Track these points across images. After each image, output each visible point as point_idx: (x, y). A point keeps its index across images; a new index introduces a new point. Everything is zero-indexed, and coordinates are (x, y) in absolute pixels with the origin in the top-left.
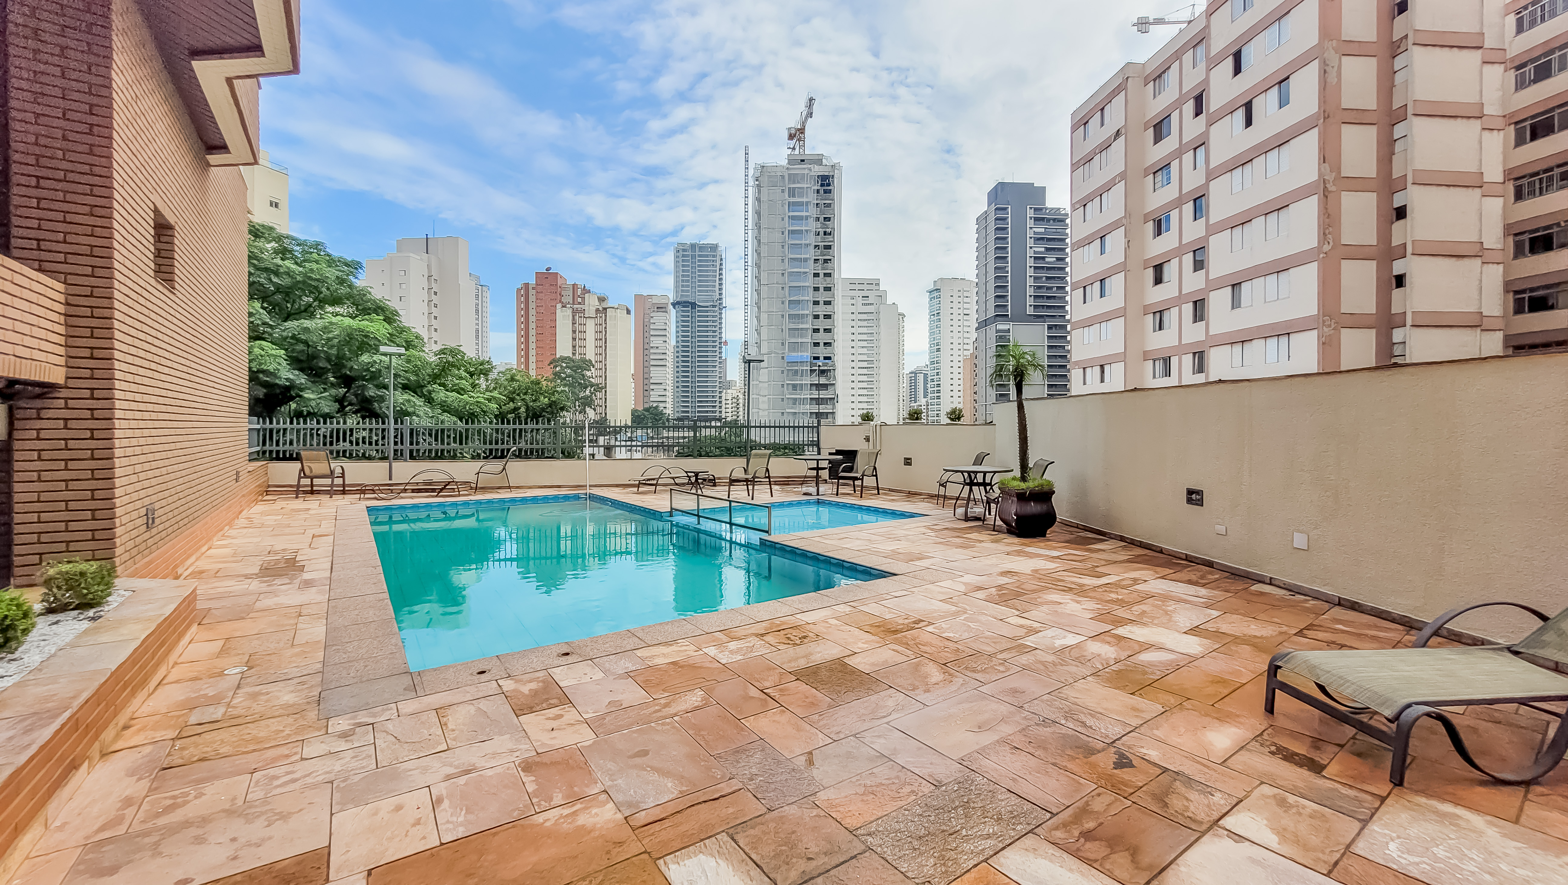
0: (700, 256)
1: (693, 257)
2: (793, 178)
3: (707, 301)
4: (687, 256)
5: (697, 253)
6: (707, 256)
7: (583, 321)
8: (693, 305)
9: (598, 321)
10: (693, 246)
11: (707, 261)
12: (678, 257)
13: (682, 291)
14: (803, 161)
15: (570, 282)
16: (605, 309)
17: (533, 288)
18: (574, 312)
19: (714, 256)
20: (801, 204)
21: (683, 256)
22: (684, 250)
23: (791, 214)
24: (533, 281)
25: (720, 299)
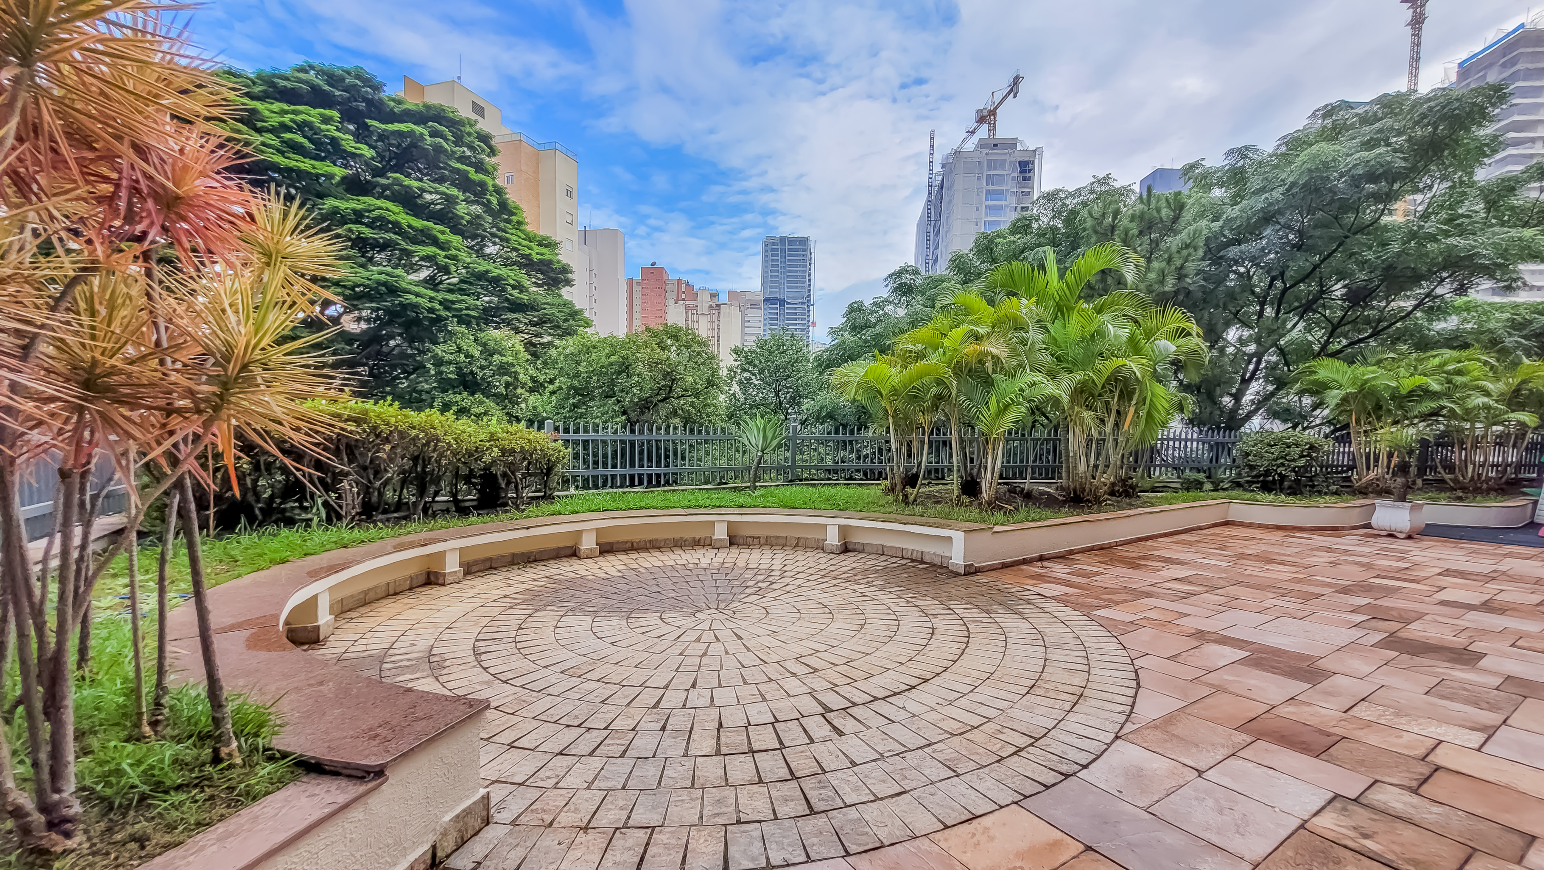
0: (789, 250)
1: (783, 250)
2: (992, 164)
3: (796, 298)
4: (777, 250)
5: (787, 247)
6: (797, 250)
7: (695, 318)
8: (782, 302)
9: (711, 317)
10: (783, 239)
11: (797, 255)
12: (766, 251)
13: (771, 287)
14: (995, 145)
15: (673, 277)
16: (718, 306)
17: (637, 284)
18: (687, 308)
19: (804, 250)
20: (1000, 192)
21: (773, 250)
22: (774, 244)
23: (989, 203)
24: (638, 276)
25: (809, 296)
